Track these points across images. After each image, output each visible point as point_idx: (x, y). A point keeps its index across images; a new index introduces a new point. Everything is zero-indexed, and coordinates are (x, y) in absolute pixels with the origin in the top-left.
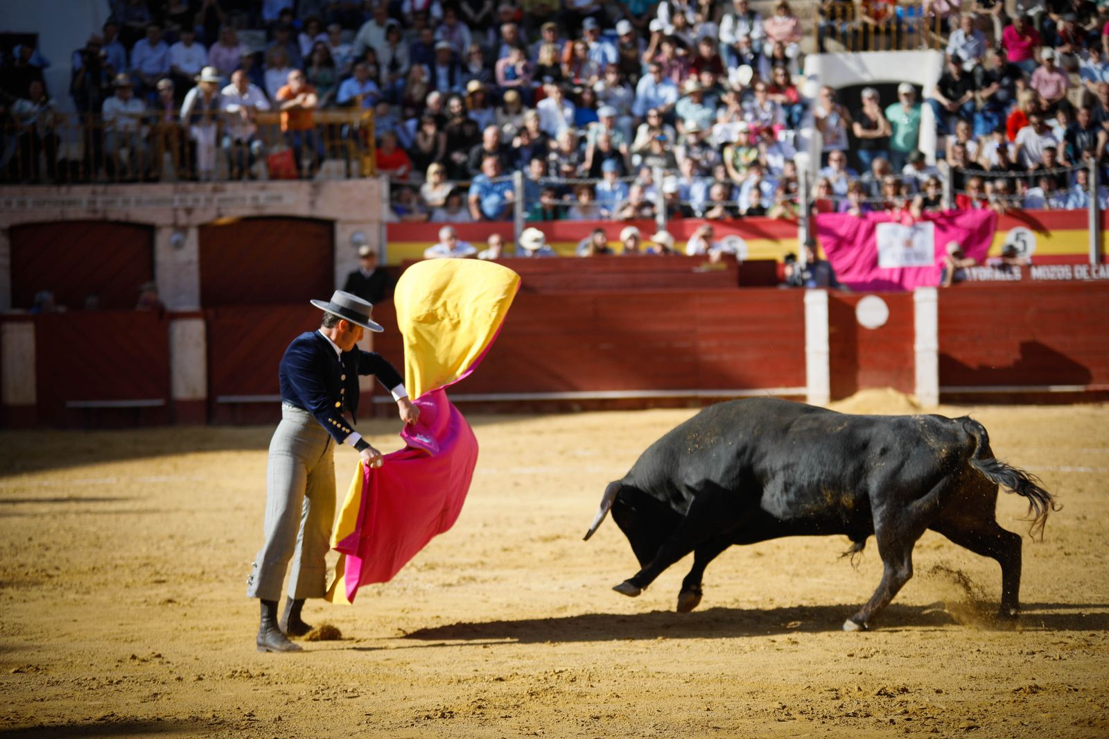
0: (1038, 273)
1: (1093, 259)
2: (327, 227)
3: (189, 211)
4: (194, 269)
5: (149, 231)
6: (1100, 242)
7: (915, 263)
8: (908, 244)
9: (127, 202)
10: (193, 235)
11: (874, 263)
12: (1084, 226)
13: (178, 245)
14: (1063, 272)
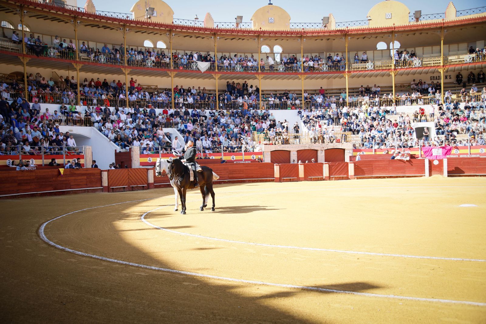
0: (461, 156)
1: (469, 154)
2: (344, 150)
3: (323, 148)
4: (324, 156)
5: (317, 151)
6: (470, 151)
7: (438, 155)
8: (438, 152)
9: (314, 146)
10: (324, 151)
11: (432, 155)
12: (468, 149)
13: (322, 153)
14: (465, 156)
